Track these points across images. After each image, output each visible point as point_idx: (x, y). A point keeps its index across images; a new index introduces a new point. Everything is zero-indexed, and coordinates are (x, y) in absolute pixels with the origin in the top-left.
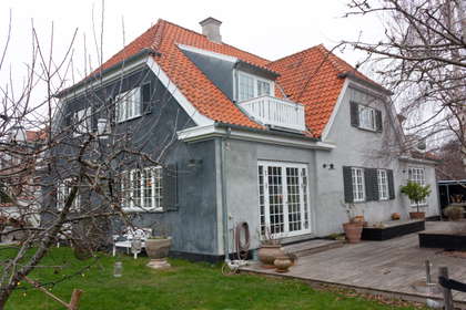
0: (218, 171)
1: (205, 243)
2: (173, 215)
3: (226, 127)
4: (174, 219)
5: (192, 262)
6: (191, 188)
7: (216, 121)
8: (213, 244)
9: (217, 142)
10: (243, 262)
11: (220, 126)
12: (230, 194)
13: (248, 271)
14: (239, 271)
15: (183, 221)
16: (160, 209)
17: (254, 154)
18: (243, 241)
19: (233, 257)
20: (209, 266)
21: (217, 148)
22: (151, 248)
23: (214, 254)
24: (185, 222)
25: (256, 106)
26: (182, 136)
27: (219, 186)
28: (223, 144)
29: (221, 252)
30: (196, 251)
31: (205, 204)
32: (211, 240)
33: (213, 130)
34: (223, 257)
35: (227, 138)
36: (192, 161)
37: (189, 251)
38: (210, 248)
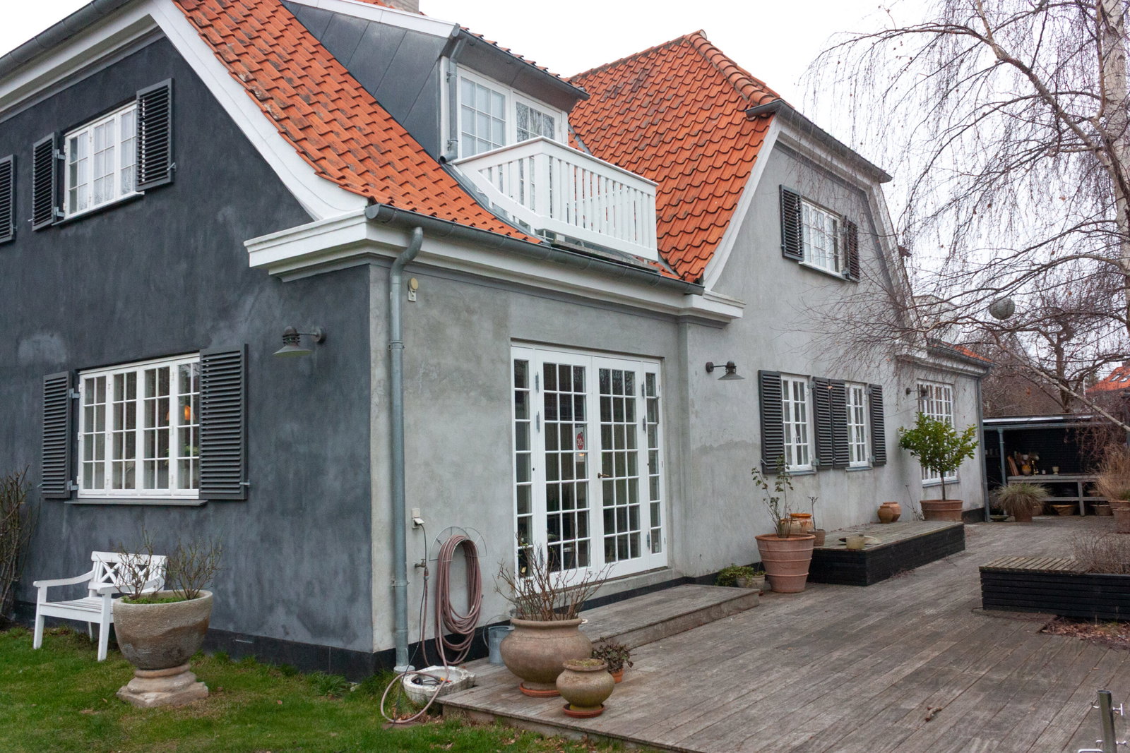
0: (378, 372)
1: (330, 611)
2: (231, 514)
3: (404, 224)
5: (288, 674)
6: (290, 428)
7: (372, 201)
8: (358, 611)
9: (375, 273)
10: (454, 674)
11: (383, 219)
12: (417, 445)
13: (466, 710)
14: (437, 709)
15: (264, 537)
16: (193, 494)
17: (501, 323)
18: (458, 599)
19: (422, 655)
20: (340, 691)
21: (376, 294)
22: (133, 633)
23: (357, 646)
24: (270, 540)
25: (512, 173)
26: (262, 253)
27: (379, 423)
28: (396, 279)
29: (382, 641)
30: (301, 636)
31: (332, 480)
32: (352, 599)
33: (361, 232)
34: (389, 658)
35: (409, 263)
36: (292, 338)
37: (279, 635)
38: (345, 628)
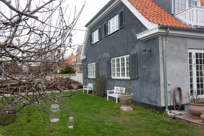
0: (161, 56)
1: (153, 98)
2: (135, 81)
3: (166, 28)
4: (136, 84)
5: (146, 109)
6: (145, 67)
7: (159, 24)
8: (158, 99)
9: (160, 38)
10: (177, 112)
11: (161, 28)
12: (169, 69)
13: (180, 119)
14: (174, 118)
15: (141, 85)
16: (129, 78)
18: (178, 99)
19: (171, 108)
20: (156, 113)
21: (160, 42)
23: (158, 105)
26: (139, 36)
27: (161, 65)
28: (164, 38)
29: (163, 105)
30: (148, 102)
31: (153, 76)
32: (157, 97)
33: (157, 30)
34: (164, 108)
35: (166, 35)
36: (145, 51)
37: (144, 102)
38: (156, 102)
